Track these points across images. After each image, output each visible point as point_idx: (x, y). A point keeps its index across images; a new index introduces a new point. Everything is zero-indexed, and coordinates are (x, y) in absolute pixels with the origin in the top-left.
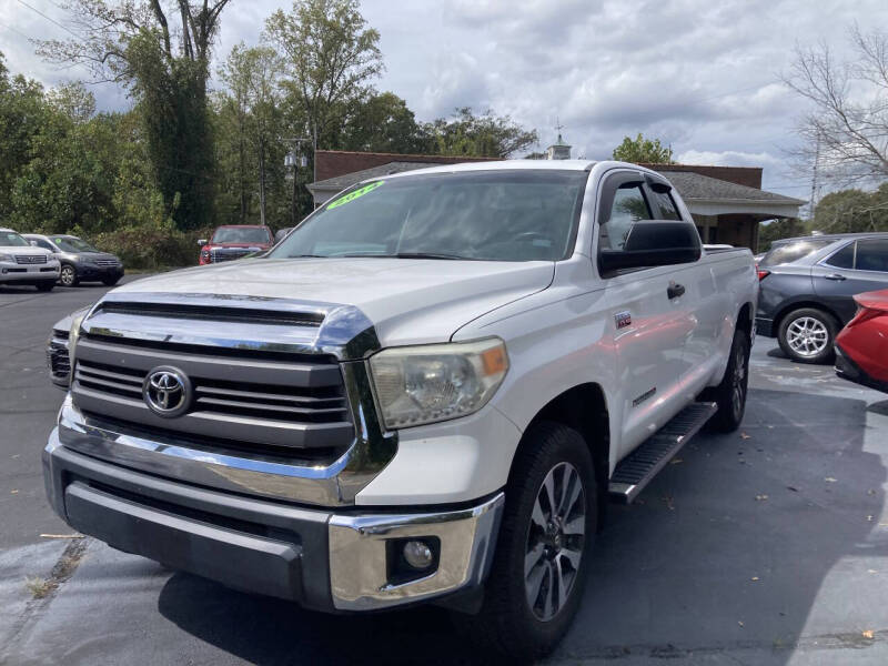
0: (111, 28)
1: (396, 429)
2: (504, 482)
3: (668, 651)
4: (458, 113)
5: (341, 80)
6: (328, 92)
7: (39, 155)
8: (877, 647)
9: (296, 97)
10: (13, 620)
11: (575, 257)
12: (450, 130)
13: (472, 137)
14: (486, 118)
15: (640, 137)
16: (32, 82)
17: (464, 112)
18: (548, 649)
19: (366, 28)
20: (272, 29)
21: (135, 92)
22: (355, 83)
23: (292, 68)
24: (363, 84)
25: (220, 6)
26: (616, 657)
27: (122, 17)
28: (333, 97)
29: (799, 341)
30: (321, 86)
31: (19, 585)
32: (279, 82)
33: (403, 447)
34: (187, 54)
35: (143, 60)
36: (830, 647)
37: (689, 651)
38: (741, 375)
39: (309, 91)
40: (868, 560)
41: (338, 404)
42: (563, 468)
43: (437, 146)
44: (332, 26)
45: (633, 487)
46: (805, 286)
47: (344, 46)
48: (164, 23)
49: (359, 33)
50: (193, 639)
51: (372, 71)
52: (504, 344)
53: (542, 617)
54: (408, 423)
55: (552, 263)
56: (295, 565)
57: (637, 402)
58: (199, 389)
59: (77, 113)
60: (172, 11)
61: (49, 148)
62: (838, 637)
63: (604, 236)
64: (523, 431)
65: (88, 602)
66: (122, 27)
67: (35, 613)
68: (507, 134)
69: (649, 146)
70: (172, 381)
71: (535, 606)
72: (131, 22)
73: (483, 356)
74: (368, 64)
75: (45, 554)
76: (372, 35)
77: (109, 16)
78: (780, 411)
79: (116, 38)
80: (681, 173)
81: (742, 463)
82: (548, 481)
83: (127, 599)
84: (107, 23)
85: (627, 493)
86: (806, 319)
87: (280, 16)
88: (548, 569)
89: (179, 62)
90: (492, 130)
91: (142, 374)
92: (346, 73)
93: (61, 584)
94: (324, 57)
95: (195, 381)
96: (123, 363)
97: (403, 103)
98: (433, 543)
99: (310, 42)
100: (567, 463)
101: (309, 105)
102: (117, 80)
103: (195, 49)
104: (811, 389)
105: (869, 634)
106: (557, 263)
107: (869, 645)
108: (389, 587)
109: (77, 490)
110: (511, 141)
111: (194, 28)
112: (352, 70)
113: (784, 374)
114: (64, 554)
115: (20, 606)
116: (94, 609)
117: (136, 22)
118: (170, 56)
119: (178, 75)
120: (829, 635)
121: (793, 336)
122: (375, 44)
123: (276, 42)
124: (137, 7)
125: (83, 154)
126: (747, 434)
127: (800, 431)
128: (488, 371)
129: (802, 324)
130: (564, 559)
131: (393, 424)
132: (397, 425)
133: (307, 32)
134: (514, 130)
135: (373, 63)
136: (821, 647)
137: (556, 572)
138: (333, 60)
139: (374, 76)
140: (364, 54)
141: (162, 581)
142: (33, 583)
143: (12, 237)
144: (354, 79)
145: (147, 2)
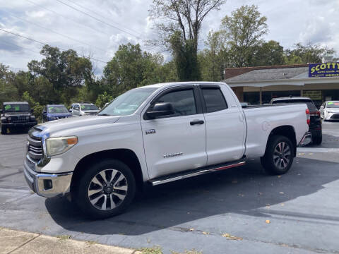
0: (166, 33)
1: (51, 156)
2: (73, 170)
4: (295, 46)
5: (251, 38)
6: (246, 44)
7: (146, 78)
9: (234, 46)
12: (291, 53)
13: (301, 56)
14: (309, 46)
16: (149, 54)
19: (261, 16)
20: (224, 23)
21: (173, 54)
22: (256, 39)
23: (232, 36)
24: (259, 39)
25: (202, 19)
27: (170, 29)
28: (248, 45)
30: (243, 42)
32: (227, 43)
33: (52, 161)
34: (191, 37)
35: (176, 43)
39: (238, 44)
42: (111, 171)
44: (246, 18)
47: (252, 25)
48: (183, 29)
49: (258, 19)
51: (263, 33)
59: (159, 62)
62: (182, 228)
63: (149, 108)
64: (81, 158)
66: (170, 32)
68: (319, 51)
72: (172, 30)
73: (67, 140)
74: (262, 30)
76: (264, 19)
77: (166, 29)
85: (153, 183)
87: (227, 18)
88: (103, 197)
89: (188, 41)
92: (253, 35)
94: (244, 31)
97: (278, 44)
99: (238, 25)
100: (114, 170)
101: (239, 49)
102: (168, 50)
103: (193, 35)
107: (187, 232)
111: (193, 28)
112: (256, 33)
117: (174, 30)
118: (185, 39)
120: (180, 228)
122: (265, 22)
123: (226, 28)
124: (175, 24)
130: (113, 196)
133: (236, 22)
134: (323, 49)
135: (264, 30)
136: (173, 230)
137: (109, 199)
138: (247, 31)
139: (264, 35)
140: (260, 27)
144: (256, 37)
145: (178, 22)
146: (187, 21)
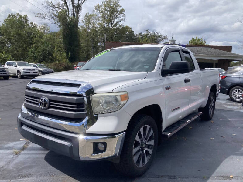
0: (54, 10)
1: (97, 114)
2: (126, 129)
3: (174, 177)
4: (145, 31)
5: (114, 22)
6: (110, 26)
7: (35, 43)
8: (233, 180)
9: (102, 27)
10: (9, 160)
11: (154, 71)
12: (143, 36)
13: (149, 38)
14: (153, 32)
15: (197, 37)
16: (35, 24)
17: (147, 31)
18: (140, 174)
19: (121, 8)
20: (96, 9)
21: (60, 26)
22: (118, 23)
23: (101, 19)
24: (120, 23)
25: (82, 3)
26: (159, 178)
27: (57, 6)
28: (112, 27)
29: (235, 96)
30: (109, 24)
31: (12, 151)
32: (97, 23)
33: (99, 119)
34: (73, 16)
35: (62, 18)
36: (219, 179)
37: (179, 178)
38: (213, 105)
39: (106, 26)
40: (238, 157)
41: (83, 107)
42: (146, 127)
43: (139, 40)
44: (112, 8)
45: (170, 133)
46: (237, 80)
47: (115, 13)
48: (68, 8)
49: (119, 10)
50: (51, 166)
52: (128, 93)
53: (139, 166)
54: (101, 113)
55: (147, 72)
56: (71, 148)
57: (173, 110)
58: (51, 103)
59: (45, 32)
60: (70, 5)
61: (38, 41)
62: (222, 176)
63: (164, 65)
64: (132, 116)
65: (27, 156)
66: (57, 9)
67: (15, 158)
68: (159, 37)
69: (199, 40)
70: (45, 100)
71: (136, 163)
72: (59, 8)
73: (121, 96)
74: (121, 18)
75: (20, 144)
76: (123, 10)
77: (54, 7)
78: (225, 115)
79: (55, 12)
80: (207, 48)
81: (209, 129)
82: (141, 130)
83: (38, 156)
84: (53, 8)
85: (168, 135)
86: (238, 90)
87: (98, 5)
88: (141, 153)
89: (71, 18)
90: (155, 36)
91: (38, 98)
92: (116, 21)
93: (22, 152)
94: (110, 16)
95: (50, 101)
96: (35, 96)
97: (131, 28)
98: (105, 144)
99: (106, 12)
100: (148, 126)
101: (105, 29)
102: (55, 23)
103: (75, 15)
104: (236, 110)
105: (232, 176)
106: (148, 72)
107: (231, 179)
108: (94, 155)
109: (24, 127)
110: (160, 39)
111: (75, 9)
112: (117, 20)
113: (230, 105)
114: (25, 144)
115: (12, 156)
116: (29, 158)
117: (61, 8)
118: (69, 17)
119: (71, 21)
120: (220, 176)
121: (234, 94)
122: (124, 13)
123: (97, 12)
124: (61, 4)
125: (46, 42)
126: (213, 121)
127: (229, 121)
128: (122, 100)
129: (236, 91)
130: (146, 151)
131: (97, 113)
132: (98, 113)
133: (105, 10)
134: (161, 36)
135: (123, 18)
136: (217, 179)
137: (144, 154)
138: (112, 17)
139: (123, 21)
140: (121, 15)
141: (47, 152)
142: (15, 151)
143: (27, 64)
144: (118, 22)
145: (64, 2)
146: (71, 3)
